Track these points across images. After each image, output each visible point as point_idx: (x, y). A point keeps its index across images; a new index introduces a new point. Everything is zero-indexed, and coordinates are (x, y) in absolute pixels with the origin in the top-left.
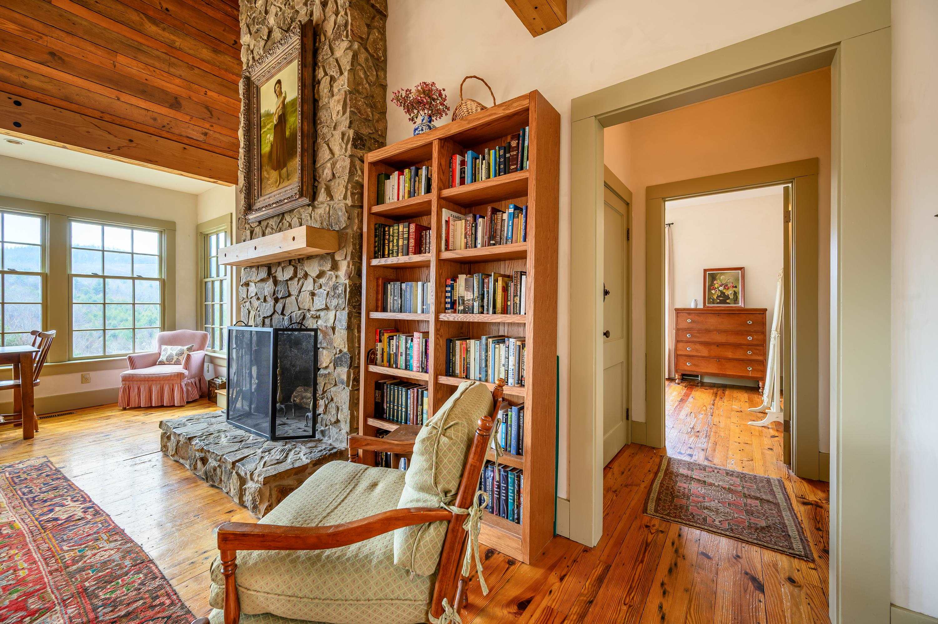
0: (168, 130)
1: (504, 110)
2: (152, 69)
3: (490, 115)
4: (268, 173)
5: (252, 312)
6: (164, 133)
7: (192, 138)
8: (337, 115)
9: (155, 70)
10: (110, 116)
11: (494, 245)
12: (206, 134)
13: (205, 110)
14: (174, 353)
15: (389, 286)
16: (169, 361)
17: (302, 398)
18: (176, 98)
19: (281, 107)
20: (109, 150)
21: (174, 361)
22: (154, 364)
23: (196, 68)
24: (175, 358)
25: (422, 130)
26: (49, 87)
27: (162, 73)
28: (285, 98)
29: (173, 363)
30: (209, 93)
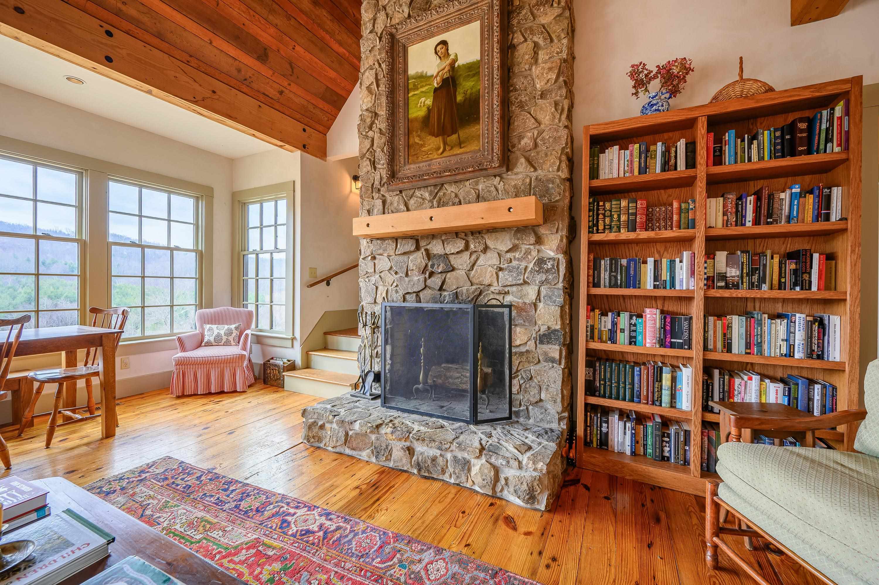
0: (248, 84)
1: (813, 92)
2: (252, 12)
3: (791, 96)
4: (421, 139)
5: (380, 288)
6: (244, 86)
7: (267, 96)
8: (546, 84)
9: (255, 14)
10: (197, 62)
11: (771, 223)
12: (281, 93)
13: (288, 66)
14: (222, 332)
15: (603, 262)
16: (218, 342)
17: (447, 378)
18: (266, 49)
19: (446, 70)
20: (194, 100)
21: (223, 342)
22: (199, 346)
23: (293, 20)
24: (224, 338)
25: (662, 106)
26: (145, 19)
27: (261, 19)
28: (455, 61)
29: (222, 343)
30: (298, 48)
